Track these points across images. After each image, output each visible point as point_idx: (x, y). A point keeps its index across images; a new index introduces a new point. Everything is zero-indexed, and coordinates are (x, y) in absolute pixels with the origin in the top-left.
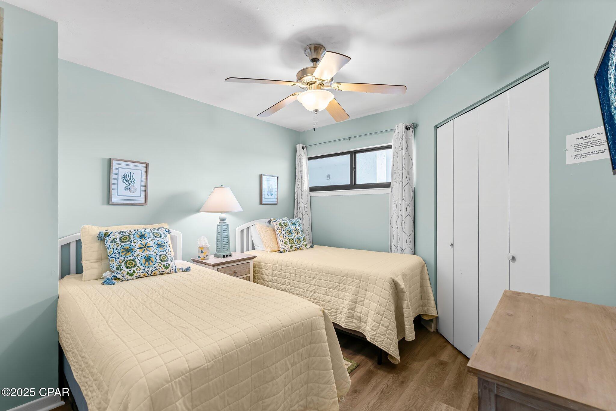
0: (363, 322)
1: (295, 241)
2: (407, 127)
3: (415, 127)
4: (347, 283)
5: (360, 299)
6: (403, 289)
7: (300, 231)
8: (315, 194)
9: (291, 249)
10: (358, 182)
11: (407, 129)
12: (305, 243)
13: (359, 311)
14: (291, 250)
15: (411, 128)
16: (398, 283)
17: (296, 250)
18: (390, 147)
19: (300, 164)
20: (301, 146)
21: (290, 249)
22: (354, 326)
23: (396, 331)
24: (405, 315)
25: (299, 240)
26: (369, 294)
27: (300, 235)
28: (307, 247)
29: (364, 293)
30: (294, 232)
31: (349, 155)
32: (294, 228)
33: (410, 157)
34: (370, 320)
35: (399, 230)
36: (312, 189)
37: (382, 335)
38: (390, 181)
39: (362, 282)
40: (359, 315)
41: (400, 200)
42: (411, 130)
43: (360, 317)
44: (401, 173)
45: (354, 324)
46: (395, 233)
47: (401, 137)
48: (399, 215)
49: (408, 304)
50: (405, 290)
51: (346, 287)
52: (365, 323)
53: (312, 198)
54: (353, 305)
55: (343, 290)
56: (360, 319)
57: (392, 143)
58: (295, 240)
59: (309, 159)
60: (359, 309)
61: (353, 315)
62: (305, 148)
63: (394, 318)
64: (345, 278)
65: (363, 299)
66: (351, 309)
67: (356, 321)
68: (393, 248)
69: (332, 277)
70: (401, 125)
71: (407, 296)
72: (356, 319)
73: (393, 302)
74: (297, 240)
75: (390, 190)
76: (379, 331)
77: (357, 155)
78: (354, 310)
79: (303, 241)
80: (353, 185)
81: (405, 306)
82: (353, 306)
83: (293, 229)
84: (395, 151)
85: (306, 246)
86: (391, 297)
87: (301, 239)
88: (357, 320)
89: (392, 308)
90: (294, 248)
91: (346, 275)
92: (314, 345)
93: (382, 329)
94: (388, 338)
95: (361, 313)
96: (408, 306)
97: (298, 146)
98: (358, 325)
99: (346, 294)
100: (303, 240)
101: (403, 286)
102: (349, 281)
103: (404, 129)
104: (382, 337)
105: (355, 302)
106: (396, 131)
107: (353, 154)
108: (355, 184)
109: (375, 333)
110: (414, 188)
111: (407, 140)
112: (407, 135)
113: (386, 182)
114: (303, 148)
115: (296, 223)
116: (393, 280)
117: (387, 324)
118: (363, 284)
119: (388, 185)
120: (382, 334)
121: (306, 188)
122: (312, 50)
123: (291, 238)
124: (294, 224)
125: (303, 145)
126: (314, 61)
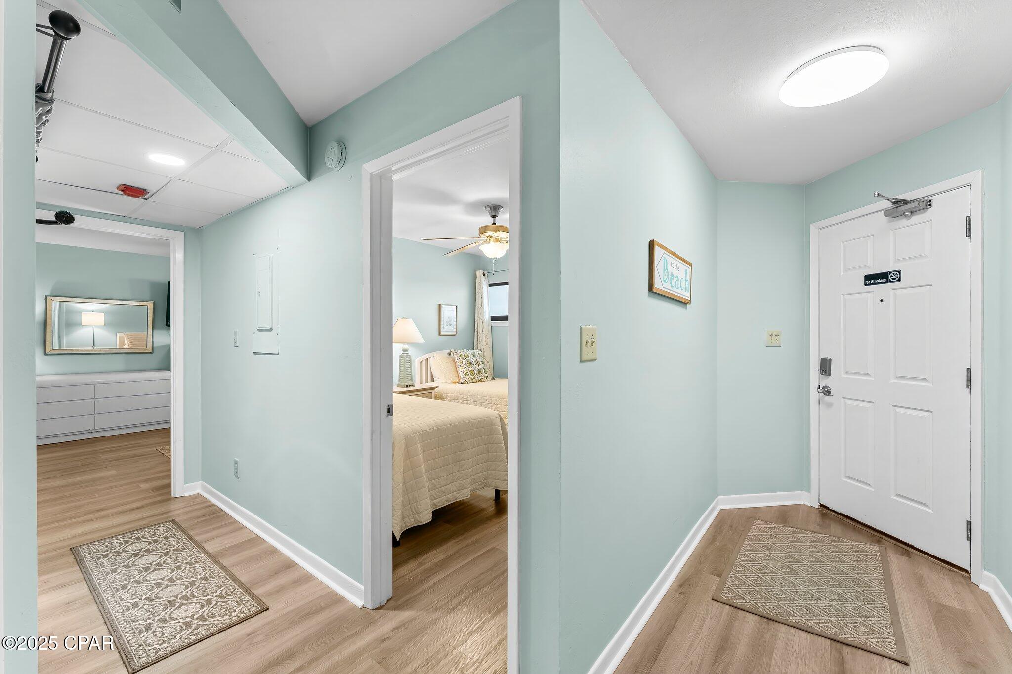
7: (480, 363)
8: (496, 324)
9: (472, 380)
12: (486, 375)
17: (477, 382)
19: (480, 291)
21: (470, 380)
25: (479, 371)
27: (481, 366)
28: (488, 379)
30: (474, 363)
32: (475, 359)
36: (494, 319)
53: (493, 328)
58: (476, 372)
59: (490, 285)
62: (486, 275)
74: (478, 372)
79: (484, 373)
87: (482, 371)
92: (493, 436)
97: (478, 272)
114: (484, 274)
115: (476, 355)
121: (487, 317)
122: (492, 209)
123: (472, 369)
124: (474, 355)
125: (483, 271)
126: (494, 217)
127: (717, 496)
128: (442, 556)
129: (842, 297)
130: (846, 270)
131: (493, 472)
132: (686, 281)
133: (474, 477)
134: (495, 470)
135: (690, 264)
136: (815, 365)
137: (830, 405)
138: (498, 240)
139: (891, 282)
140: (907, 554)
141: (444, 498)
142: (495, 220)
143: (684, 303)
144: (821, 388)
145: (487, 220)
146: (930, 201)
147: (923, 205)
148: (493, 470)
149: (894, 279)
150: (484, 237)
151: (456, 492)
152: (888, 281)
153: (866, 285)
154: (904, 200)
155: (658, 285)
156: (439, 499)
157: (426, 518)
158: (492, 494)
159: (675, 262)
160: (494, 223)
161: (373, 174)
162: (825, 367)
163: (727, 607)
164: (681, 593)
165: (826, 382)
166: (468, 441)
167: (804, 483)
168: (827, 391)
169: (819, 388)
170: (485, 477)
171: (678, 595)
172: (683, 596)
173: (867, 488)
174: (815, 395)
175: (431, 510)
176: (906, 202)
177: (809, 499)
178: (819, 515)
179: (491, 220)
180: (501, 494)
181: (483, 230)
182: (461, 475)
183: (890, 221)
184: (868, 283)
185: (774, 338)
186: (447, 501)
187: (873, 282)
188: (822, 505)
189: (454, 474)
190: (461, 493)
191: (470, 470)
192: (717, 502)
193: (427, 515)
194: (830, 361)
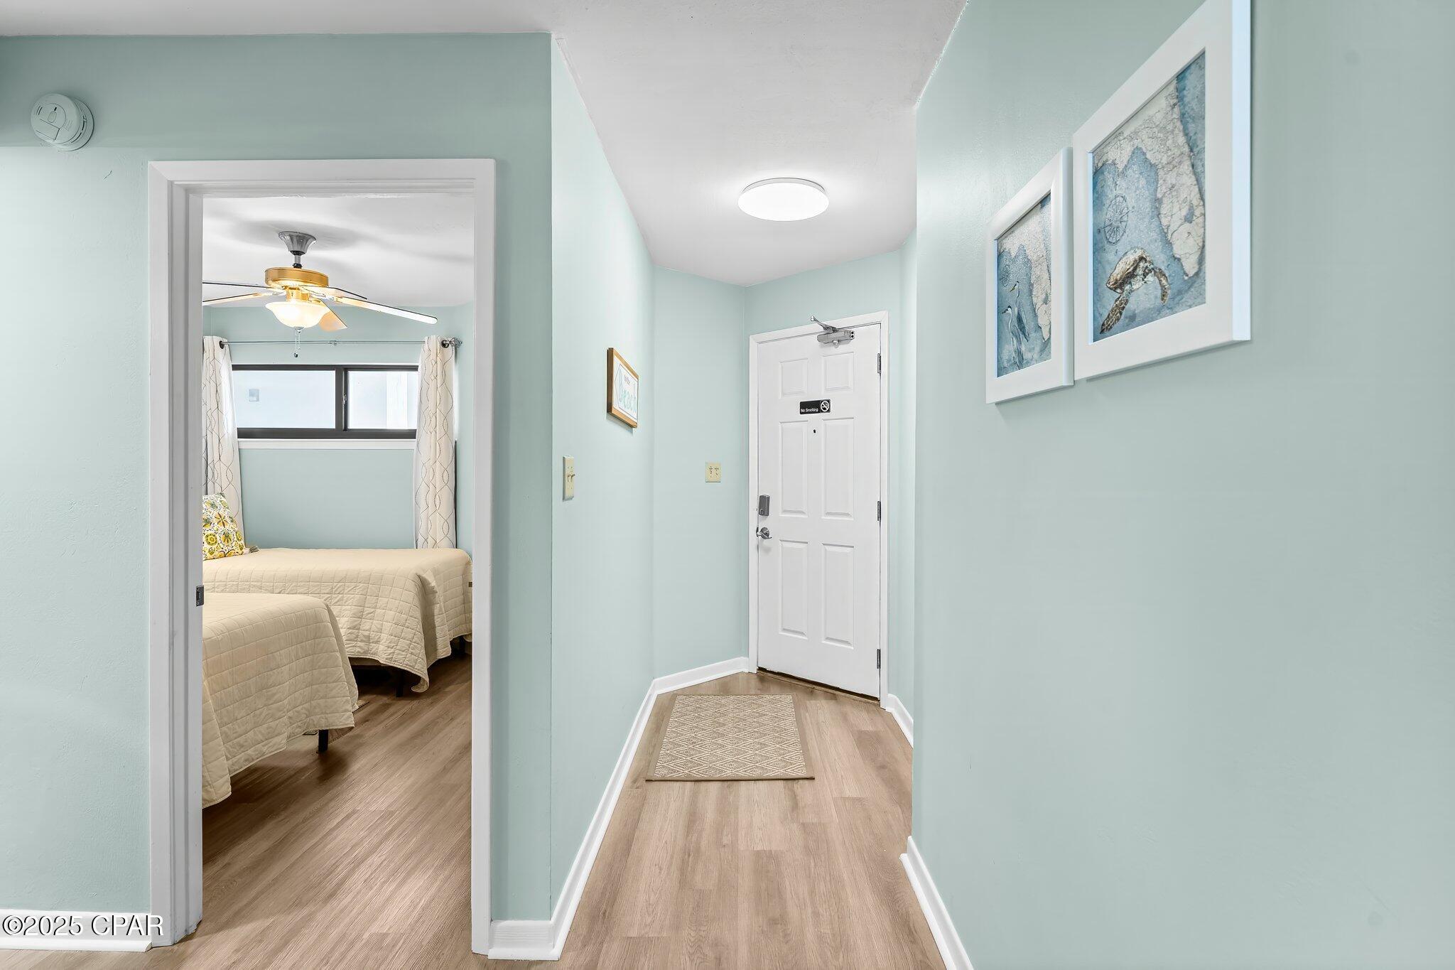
0: (373, 642)
1: (218, 538)
2: (444, 342)
3: (457, 344)
4: (346, 591)
5: (367, 610)
6: (433, 587)
7: (227, 519)
8: (248, 443)
9: (212, 553)
10: (351, 426)
11: (444, 345)
12: (239, 543)
13: (368, 628)
14: (211, 557)
15: (450, 345)
16: (425, 580)
17: (220, 557)
18: (415, 368)
19: (213, 378)
20: (217, 339)
21: (208, 555)
22: (359, 652)
23: (423, 645)
24: (437, 624)
25: (227, 536)
26: (382, 601)
27: (229, 526)
28: (243, 550)
29: (373, 601)
30: (215, 521)
31: (333, 373)
32: (216, 513)
33: (448, 392)
34: (384, 636)
35: (431, 510)
36: (244, 433)
37: (403, 651)
38: (413, 426)
39: (370, 585)
40: (366, 633)
41: (431, 462)
42: (450, 349)
43: (368, 637)
44: (434, 417)
45: (358, 649)
46: (423, 516)
47: (434, 358)
48: (431, 486)
49: (440, 606)
50: (436, 589)
51: (343, 597)
52: (377, 642)
53: (242, 453)
54: (356, 621)
55: (338, 603)
56: (368, 639)
57: (419, 364)
58: (220, 538)
59: (236, 367)
60: (366, 625)
61: (357, 636)
62: (226, 346)
63: (420, 627)
64: (340, 584)
65: (373, 610)
66: (354, 628)
67: (362, 644)
68: (421, 540)
69: (318, 585)
70: (433, 337)
71: (440, 598)
72: (362, 641)
73: (418, 605)
74: (223, 537)
75: (416, 443)
76: (398, 647)
77: (352, 374)
78: (359, 629)
79: (236, 539)
80: (342, 431)
81: (436, 612)
82: (356, 623)
83: (214, 515)
84: (423, 375)
85: (241, 549)
86: (416, 598)
87: (231, 536)
88: (364, 641)
89: (418, 614)
90: (216, 553)
91: (343, 580)
93: (403, 643)
94: (412, 653)
95: (369, 630)
96: (440, 610)
97: (207, 339)
98: (366, 648)
99: (344, 608)
100: (235, 536)
101: (433, 584)
102: (348, 587)
103: (439, 345)
104: (404, 653)
105: (360, 616)
106: (426, 346)
107: (342, 372)
108: (346, 429)
109: (392, 651)
110: (456, 442)
111: (444, 364)
112: (443, 355)
113: (407, 428)
114: (222, 345)
115: (217, 504)
116: (419, 576)
117: (411, 635)
118: (373, 588)
119: (411, 434)
120: (403, 649)
121: (230, 430)
122: (295, 240)
123: (210, 532)
124: (213, 505)
125: (221, 339)
126: (297, 253)
127: (654, 678)
128: (264, 846)
129: (780, 425)
130: (784, 394)
131: (322, 702)
132: (635, 398)
133: (290, 714)
134: (325, 697)
135: (637, 377)
136: (754, 504)
137: (767, 550)
138: (305, 297)
139: (822, 412)
140: (834, 697)
141: (242, 756)
142: (299, 258)
143: (630, 426)
144: (759, 530)
145: (281, 255)
146: (853, 333)
147: (847, 335)
148: (322, 698)
149: (825, 409)
150: (277, 287)
151: (263, 744)
152: (820, 411)
153: (801, 413)
154: (833, 328)
155: (615, 405)
156: (235, 760)
157: (224, 791)
158: (314, 742)
159: (628, 375)
160: (298, 266)
161: (176, 183)
162: (764, 506)
163: (689, 783)
164: (637, 788)
165: (765, 523)
166: (282, 652)
167: (742, 648)
168: (765, 534)
169: (757, 531)
170: (307, 713)
171: (635, 791)
172: (640, 790)
173: (800, 637)
174: (754, 539)
175: (228, 777)
176: (834, 330)
177: (746, 665)
178: (757, 680)
179: (292, 259)
180: (330, 738)
181: (276, 274)
182: (270, 711)
183: (822, 347)
184: (803, 411)
185: (713, 470)
186: (246, 760)
187: (807, 410)
188: (760, 669)
189: (258, 712)
190: (271, 744)
191: (286, 702)
192: (654, 685)
193: (223, 785)
194: (769, 498)
